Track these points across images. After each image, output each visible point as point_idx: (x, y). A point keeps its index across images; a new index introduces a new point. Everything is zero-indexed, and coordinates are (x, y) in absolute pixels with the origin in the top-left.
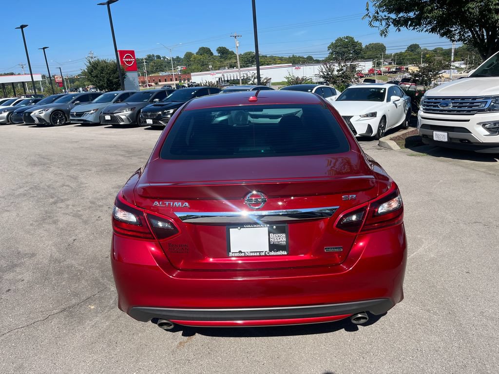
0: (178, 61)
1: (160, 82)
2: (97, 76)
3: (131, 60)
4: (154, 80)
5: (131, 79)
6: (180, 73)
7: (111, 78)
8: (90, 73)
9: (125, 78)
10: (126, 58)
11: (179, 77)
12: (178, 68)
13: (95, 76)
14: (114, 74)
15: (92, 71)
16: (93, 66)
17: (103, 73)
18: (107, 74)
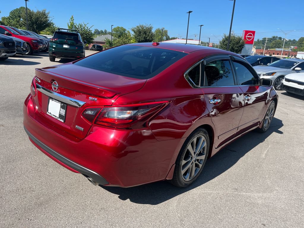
0: (294, 42)
1: (274, 54)
2: (226, 45)
3: (251, 37)
4: (270, 53)
5: (247, 49)
6: (290, 51)
7: (234, 47)
8: (223, 43)
9: (243, 48)
10: (248, 35)
11: (289, 53)
12: (291, 47)
13: (225, 45)
14: (237, 44)
15: (225, 42)
16: (226, 39)
17: (230, 43)
18: (233, 44)
